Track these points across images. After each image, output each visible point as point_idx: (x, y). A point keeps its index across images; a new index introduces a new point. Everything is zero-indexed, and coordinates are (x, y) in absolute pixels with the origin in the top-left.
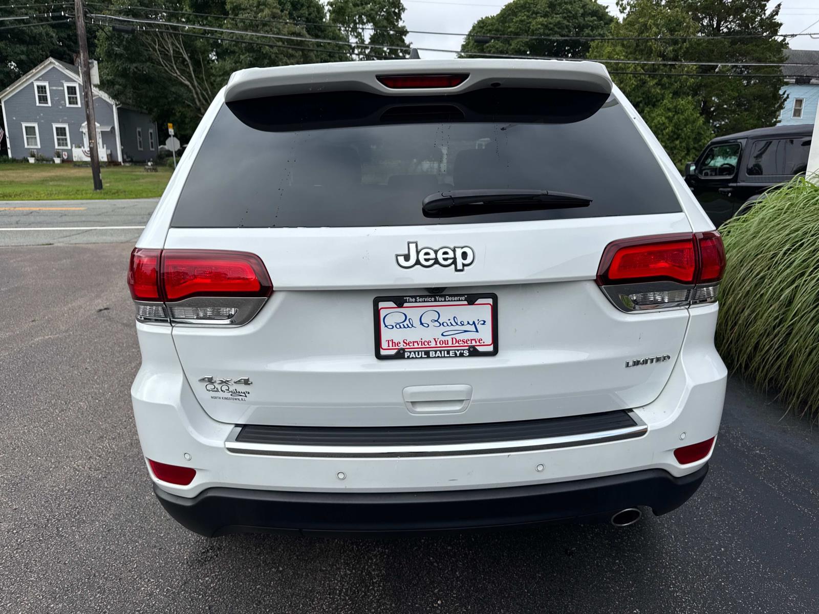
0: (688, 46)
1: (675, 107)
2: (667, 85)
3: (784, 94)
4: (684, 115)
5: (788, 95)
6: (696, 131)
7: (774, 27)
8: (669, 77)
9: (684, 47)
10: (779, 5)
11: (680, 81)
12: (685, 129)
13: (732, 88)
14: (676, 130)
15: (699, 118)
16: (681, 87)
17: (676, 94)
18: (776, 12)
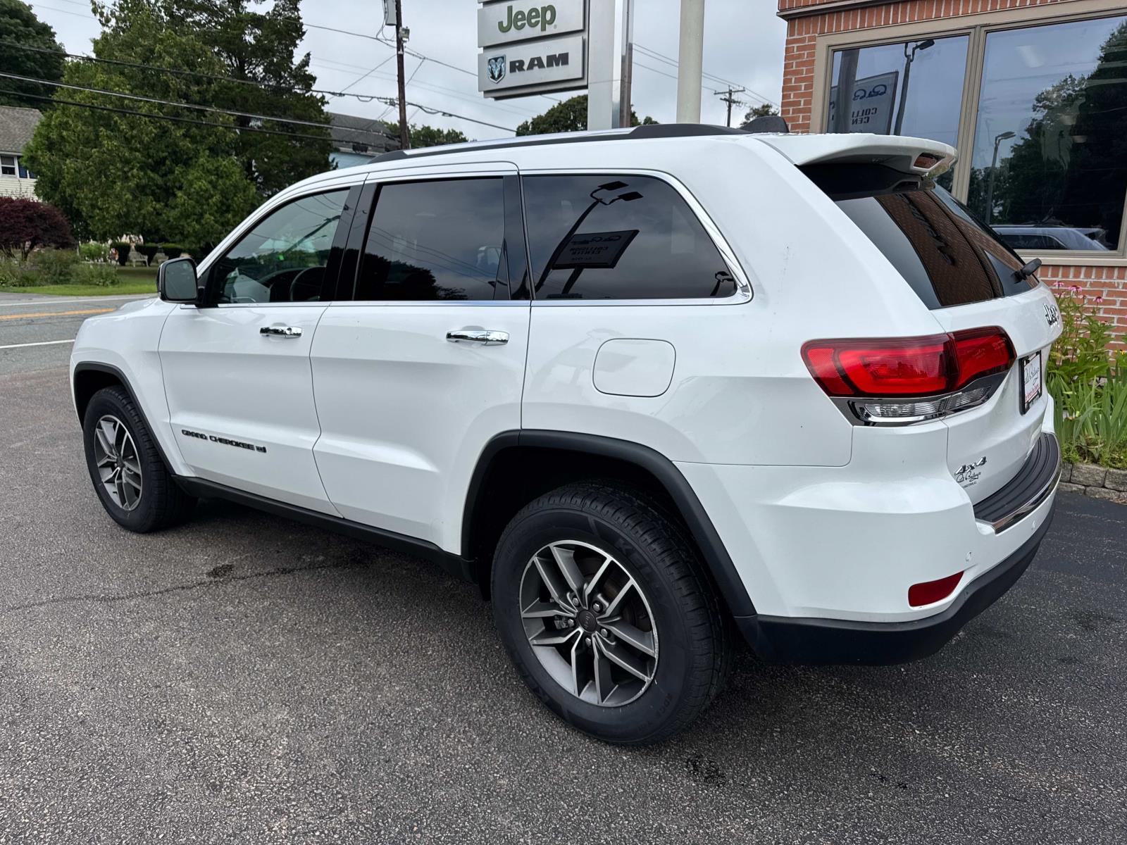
0: (217, 89)
1: (217, 169)
2: (198, 138)
3: (333, 161)
4: (230, 180)
5: (337, 163)
6: (250, 202)
7: (309, 81)
8: (198, 126)
9: (212, 88)
10: (308, 55)
11: (216, 135)
12: (236, 199)
13: (281, 149)
14: (224, 200)
15: (249, 184)
16: (218, 142)
17: (214, 151)
18: (306, 63)
